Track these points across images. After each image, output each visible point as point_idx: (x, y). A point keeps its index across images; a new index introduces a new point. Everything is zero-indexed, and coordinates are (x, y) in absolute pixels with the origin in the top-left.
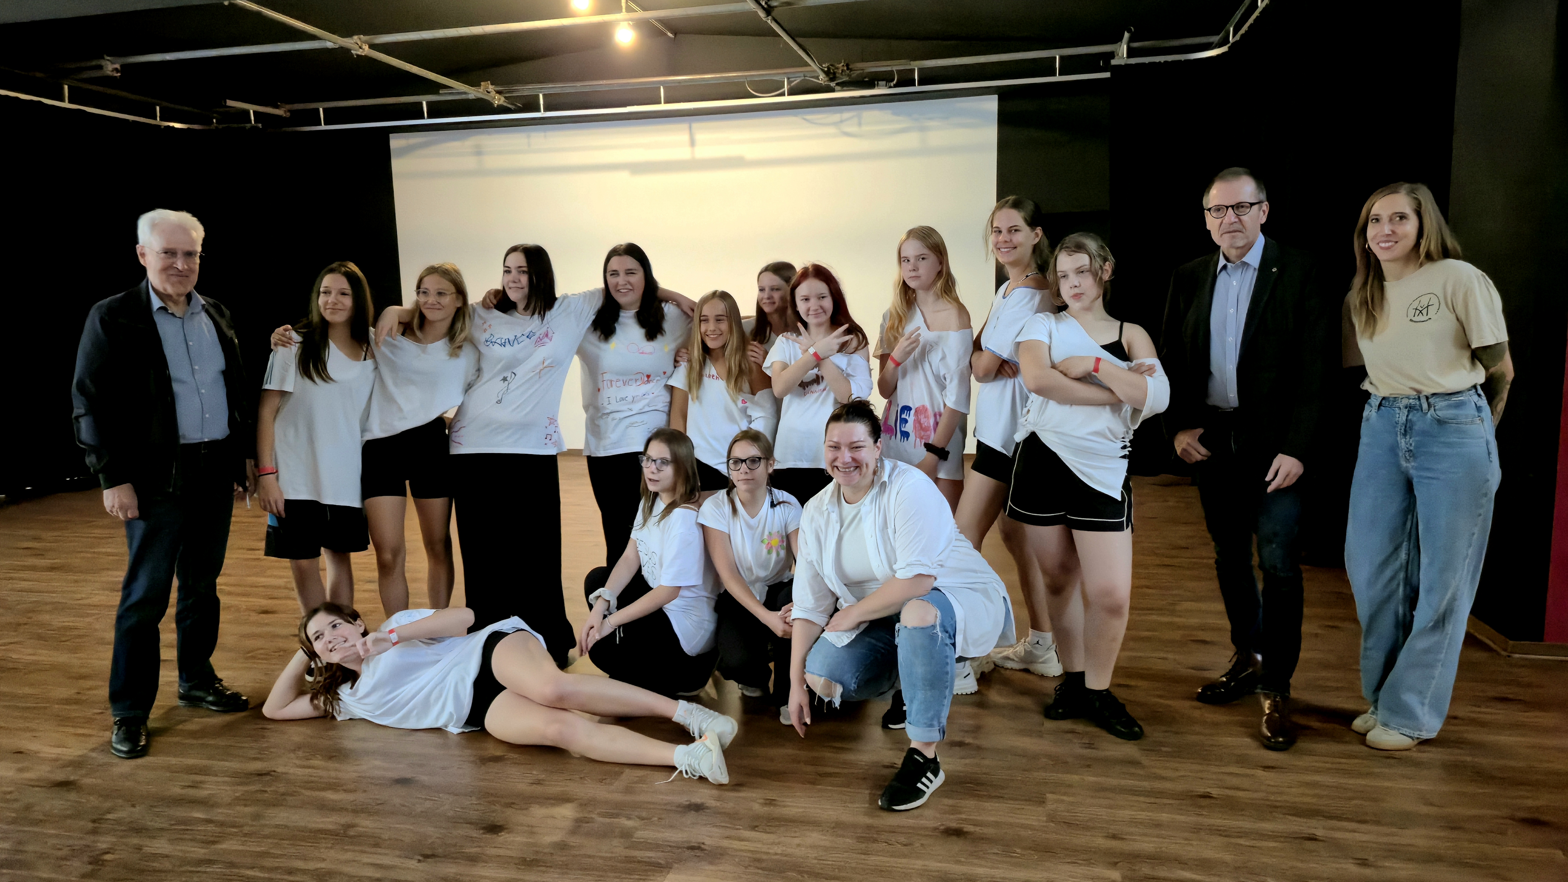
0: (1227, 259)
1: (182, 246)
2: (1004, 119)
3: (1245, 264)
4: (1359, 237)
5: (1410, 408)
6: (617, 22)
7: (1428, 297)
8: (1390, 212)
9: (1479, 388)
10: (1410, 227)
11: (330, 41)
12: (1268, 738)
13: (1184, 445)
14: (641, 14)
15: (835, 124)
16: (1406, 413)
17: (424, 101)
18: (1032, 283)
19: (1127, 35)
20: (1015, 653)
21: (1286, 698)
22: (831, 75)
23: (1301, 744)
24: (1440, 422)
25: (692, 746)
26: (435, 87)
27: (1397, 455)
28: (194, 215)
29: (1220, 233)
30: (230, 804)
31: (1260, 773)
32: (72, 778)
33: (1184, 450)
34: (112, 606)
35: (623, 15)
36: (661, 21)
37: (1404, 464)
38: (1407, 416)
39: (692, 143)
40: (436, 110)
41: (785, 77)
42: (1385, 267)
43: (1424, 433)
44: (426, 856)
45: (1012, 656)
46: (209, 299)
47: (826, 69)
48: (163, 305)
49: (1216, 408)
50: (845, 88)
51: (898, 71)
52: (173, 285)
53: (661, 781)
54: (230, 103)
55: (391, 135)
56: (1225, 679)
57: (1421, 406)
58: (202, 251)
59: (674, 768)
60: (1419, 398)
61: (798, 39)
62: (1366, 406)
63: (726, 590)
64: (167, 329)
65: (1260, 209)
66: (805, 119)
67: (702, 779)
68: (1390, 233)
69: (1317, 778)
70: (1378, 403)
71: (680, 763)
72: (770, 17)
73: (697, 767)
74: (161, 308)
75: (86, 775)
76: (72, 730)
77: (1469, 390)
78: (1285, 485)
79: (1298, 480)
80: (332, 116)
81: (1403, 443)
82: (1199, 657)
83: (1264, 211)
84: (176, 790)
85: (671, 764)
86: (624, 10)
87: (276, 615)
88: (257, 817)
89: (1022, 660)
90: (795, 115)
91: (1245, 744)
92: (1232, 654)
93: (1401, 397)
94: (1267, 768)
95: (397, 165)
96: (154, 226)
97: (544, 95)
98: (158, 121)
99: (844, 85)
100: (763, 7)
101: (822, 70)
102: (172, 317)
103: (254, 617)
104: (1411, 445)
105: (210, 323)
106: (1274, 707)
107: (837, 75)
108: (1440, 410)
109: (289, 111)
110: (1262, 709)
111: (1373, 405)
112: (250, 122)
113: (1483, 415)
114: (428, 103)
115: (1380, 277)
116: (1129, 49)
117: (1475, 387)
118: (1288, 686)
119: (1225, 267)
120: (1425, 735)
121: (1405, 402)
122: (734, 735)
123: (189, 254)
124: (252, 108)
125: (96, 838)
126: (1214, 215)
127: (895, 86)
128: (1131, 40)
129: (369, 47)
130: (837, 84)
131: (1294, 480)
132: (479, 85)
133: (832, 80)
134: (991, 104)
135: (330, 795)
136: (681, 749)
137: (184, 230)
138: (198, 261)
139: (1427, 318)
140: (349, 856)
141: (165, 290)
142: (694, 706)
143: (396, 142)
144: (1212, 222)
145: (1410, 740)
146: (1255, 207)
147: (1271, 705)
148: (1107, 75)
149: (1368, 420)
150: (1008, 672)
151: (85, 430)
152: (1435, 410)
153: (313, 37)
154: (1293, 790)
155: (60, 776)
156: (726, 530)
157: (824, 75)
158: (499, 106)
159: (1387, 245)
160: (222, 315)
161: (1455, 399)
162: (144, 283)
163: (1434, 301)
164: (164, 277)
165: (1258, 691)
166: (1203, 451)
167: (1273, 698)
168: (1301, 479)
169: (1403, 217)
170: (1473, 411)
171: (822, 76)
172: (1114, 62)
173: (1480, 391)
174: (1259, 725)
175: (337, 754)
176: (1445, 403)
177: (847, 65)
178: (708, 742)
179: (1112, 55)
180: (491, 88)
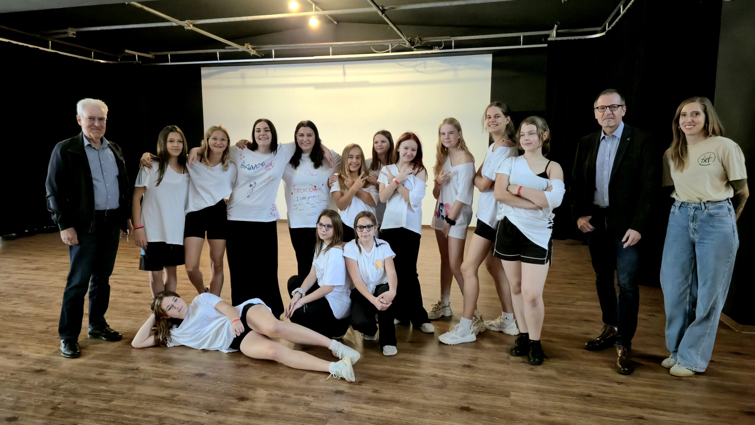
0: (605, 133)
1: (97, 115)
2: (495, 66)
3: (614, 136)
4: (675, 123)
5: (696, 209)
6: (311, 16)
7: (709, 154)
8: (691, 111)
9: (730, 200)
10: (701, 118)
11: (175, 22)
12: (620, 369)
13: (582, 224)
14: (321, 12)
15: (413, 67)
16: (694, 211)
17: (218, 51)
18: (506, 144)
19: (556, 26)
20: (496, 324)
21: (629, 350)
22: (412, 43)
23: (636, 372)
24: (711, 216)
25: (338, 363)
26: (223, 46)
27: (688, 231)
28: (103, 101)
29: (602, 120)
30: (118, 383)
31: (616, 385)
32: (44, 368)
33: (581, 226)
34: (63, 287)
35: (313, 13)
36: (331, 16)
37: (692, 236)
38: (694, 212)
39: (345, 74)
40: (224, 56)
41: (390, 43)
42: (688, 138)
43: (701, 221)
44: (211, 411)
45: (494, 324)
46: (111, 142)
47: (410, 40)
48: (90, 144)
49: (598, 206)
50: (418, 50)
51: (445, 42)
52: (93, 133)
53: (322, 379)
54: (127, 51)
55: (201, 68)
56: (599, 339)
57: (701, 207)
58: (107, 118)
59: (328, 373)
60: (700, 203)
61: (397, 26)
62: (672, 206)
63: (355, 288)
64: (91, 155)
65: (622, 109)
66: (399, 64)
67: (343, 379)
68: (691, 121)
69: (644, 389)
70: (679, 205)
71: (332, 371)
72: (384, 15)
73: (340, 373)
74: (88, 145)
75: (50, 367)
76: (44, 346)
77: (725, 200)
78: (632, 245)
79: (638, 242)
80: (175, 58)
81: (691, 225)
82: (585, 328)
83: (624, 110)
84: (93, 376)
85: (328, 371)
86: (314, 10)
87: (141, 294)
88: (130, 389)
89: (500, 327)
90: (394, 62)
91: (609, 371)
92: (603, 327)
93: (691, 203)
94: (619, 383)
95: (204, 82)
96: (84, 106)
97: (274, 50)
98: (92, 59)
99: (418, 48)
100: (380, 10)
101: (408, 41)
102: (94, 149)
103: (131, 295)
104: (696, 226)
105: (112, 153)
106: (623, 354)
107: (415, 43)
108: (710, 209)
109: (155, 55)
110: (617, 354)
111: (676, 206)
112: (136, 61)
113: (731, 213)
114: (220, 53)
115: (685, 142)
116: (557, 33)
117: (728, 199)
118: (630, 343)
119: (604, 138)
120: (699, 370)
121: (693, 205)
122: (359, 358)
123: (101, 119)
124: (137, 54)
125: (55, 397)
126: (600, 110)
127: (443, 49)
128: (558, 29)
129: (193, 26)
130: (415, 47)
131: (636, 242)
132: (244, 45)
133: (412, 45)
134: (489, 59)
135: (166, 381)
136: (332, 364)
137: (99, 108)
138: (105, 122)
139: (708, 164)
140: (174, 410)
141: (90, 136)
142: (339, 343)
143: (204, 71)
144: (598, 115)
145: (692, 372)
146: (620, 108)
147: (622, 352)
148: (546, 45)
149: (673, 213)
150: (492, 332)
151: (51, 203)
152: (708, 210)
153: (168, 21)
154: (633, 394)
155: (38, 367)
156: (356, 259)
157: (409, 43)
158: (253, 55)
159: (690, 127)
160: (117, 149)
161: (718, 204)
162: (81, 134)
163: (713, 156)
164: (89, 129)
165: (616, 345)
166: (591, 227)
167: (622, 349)
168: (640, 242)
169: (697, 114)
170: (726, 210)
171: (408, 43)
172: (549, 39)
173: (730, 201)
174: (616, 362)
175: (168, 361)
176: (713, 207)
177: (420, 39)
178: (345, 361)
179: (548, 36)
180: (250, 46)
